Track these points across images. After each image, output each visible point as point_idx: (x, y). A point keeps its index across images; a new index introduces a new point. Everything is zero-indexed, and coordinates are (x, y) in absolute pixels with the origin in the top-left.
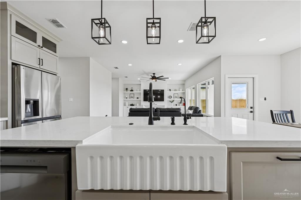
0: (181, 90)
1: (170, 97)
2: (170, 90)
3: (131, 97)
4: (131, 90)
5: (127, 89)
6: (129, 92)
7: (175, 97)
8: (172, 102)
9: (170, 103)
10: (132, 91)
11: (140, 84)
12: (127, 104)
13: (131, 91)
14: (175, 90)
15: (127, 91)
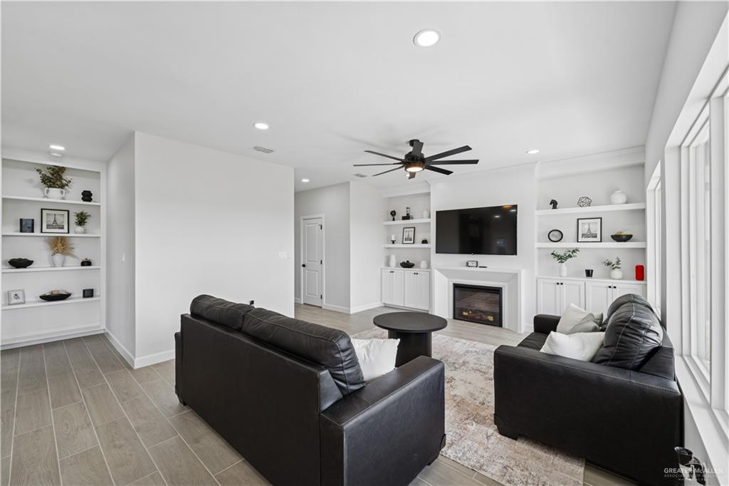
0: (619, 198)
1: (555, 236)
2: (554, 204)
3: (406, 239)
4: (405, 215)
5: (393, 213)
6: (399, 222)
7: (583, 235)
8: (561, 259)
9: (556, 261)
10: (407, 217)
11: (429, 194)
12: (393, 261)
13: (404, 218)
14: (585, 202)
15: (394, 220)
